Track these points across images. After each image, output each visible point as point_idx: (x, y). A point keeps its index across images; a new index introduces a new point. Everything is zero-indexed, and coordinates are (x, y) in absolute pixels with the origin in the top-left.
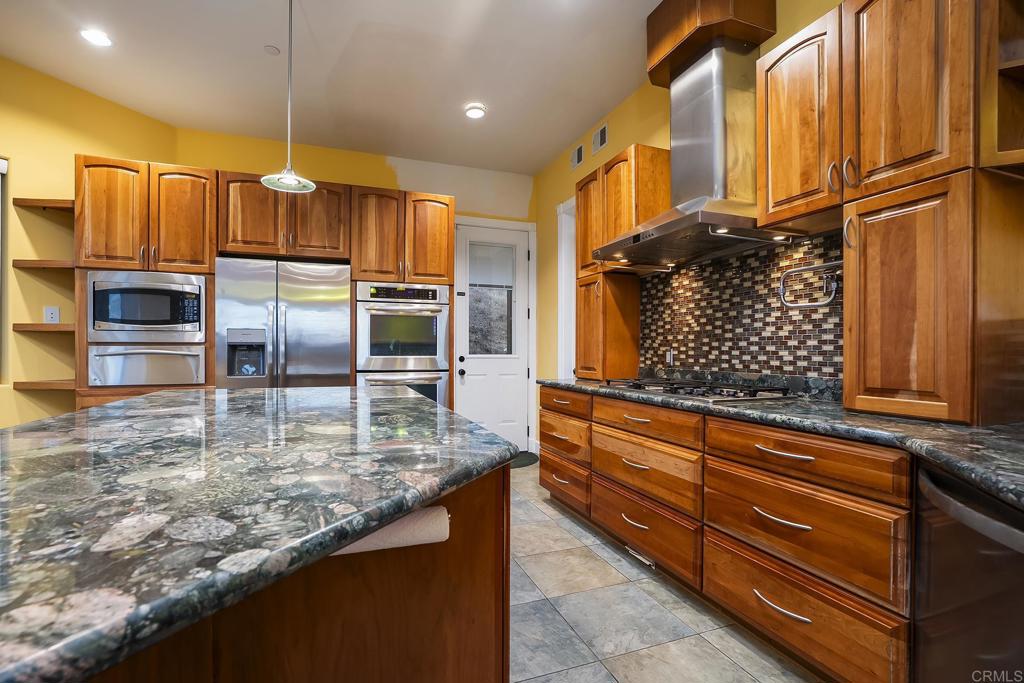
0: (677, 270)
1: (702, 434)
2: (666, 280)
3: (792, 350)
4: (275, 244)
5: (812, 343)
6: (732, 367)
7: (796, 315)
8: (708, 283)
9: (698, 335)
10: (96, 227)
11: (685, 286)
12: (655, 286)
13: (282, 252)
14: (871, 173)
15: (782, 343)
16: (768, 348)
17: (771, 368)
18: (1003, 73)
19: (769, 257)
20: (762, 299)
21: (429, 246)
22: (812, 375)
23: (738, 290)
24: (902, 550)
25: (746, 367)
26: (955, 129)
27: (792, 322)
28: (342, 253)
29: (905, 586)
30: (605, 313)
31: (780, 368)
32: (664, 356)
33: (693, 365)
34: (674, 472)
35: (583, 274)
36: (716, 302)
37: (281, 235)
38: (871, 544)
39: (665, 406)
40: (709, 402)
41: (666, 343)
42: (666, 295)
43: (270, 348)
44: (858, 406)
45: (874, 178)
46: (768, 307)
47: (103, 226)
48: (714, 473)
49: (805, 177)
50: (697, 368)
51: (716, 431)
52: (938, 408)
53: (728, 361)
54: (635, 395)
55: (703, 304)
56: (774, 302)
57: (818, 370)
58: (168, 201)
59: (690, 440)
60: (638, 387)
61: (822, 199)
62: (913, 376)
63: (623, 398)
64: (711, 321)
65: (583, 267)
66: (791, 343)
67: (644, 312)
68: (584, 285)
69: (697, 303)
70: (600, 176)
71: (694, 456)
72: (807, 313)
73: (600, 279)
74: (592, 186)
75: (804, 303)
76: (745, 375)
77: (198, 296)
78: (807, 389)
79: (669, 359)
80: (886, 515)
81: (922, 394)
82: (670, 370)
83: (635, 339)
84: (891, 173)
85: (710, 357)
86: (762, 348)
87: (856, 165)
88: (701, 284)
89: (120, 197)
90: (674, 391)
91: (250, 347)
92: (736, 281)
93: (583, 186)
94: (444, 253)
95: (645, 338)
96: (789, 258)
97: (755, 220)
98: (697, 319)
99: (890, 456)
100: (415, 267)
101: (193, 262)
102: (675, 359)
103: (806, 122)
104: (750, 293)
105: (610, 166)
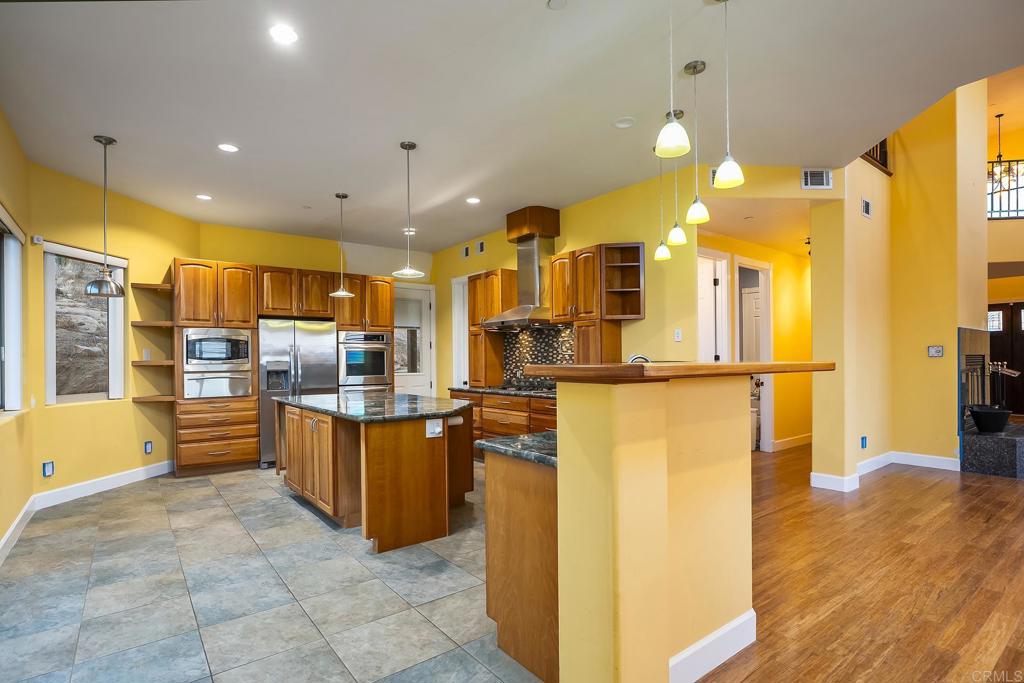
0: (521, 331)
1: (529, 405)
2: (517, 335)
4: (291, 309)
8: (536, 339)
10: (187, 301)
11: (525, 339)
12: (511, 337)
13: (295, 314)
18: (607, 292)
19: (559, 332)
20: (556, 349)
21: (380, 309)
23: (547, 344)
26: (597, 306)
28: (329, 313)
30: (486, 351)
32: (516, 373)
33: (529, 378)
34: (519, 422)
35: (473, 329)
36: (539, 348)
37: (294, 303)
39: (515, 395)
40: (532, 393)
41: (517, 366)
42: (516, 342)
43: (293, 372)
45: (581, 315)
46: (558, 353)
47: (192, 300)
48: (535, 419)
49: (564, 309)
50: (531, 379)
51: (534, 404)
54: (503, 392)
55: (533, 349)
56: (560, 351)
58: (229, 284)
59: (525, 408)
60: (504, 389)
61: (568, 318)
63: (498, 394)
64: (536, 357)
65: (473, 325)
67: (505, 350)
68: (473, 336)
69: (531, 348)
70: (483, 277)
71: (526, 415)
72: (570, 356)
73: (483, 334)
74: (478, 281)
75: (569, 352)
76: (550, 382)
77: (247, 342)
79: (518, 375)
82: (519, 380)
83: (502, 365)
84: (585, 315)
87: (576, 310)
88: (533, 339)
89: (201, 283)
90: (520, 389)
91: (278, 373)
92: (547, 340)
93: (473, 280)
94: (388, 313)
95: (507, 364)
96: (565, 332)
97: (549, 320)
98: (531, 355)
100: (372, 321)
101: (244, 322)
102: (521, 375)
103: (564, 289)
104: (551, 346)
105: (488, 275)
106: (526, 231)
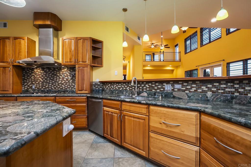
0: (36, 68)
2: (33, 69)
3: (64, 85)
5: (68, 84)
6: (52, 89)
7: (65, 79)
8: (45, 72)
9: (42, 82)
11: (38, 72)
12: (28, 70)
14: (79, 62)
15: (63, 84)
16: (60, 85)
17: (60, 88)
20: (58, 76)
22: (68, 89)
23: (53, 74)
24: (86, 108)
25: (55, 88)
26: (88, 60)
27: (64, 81)
29: (87, 112)
30: (13, 76)
31: (62, 88)
32: (32, 86)
33: (41, 89)
35: (2, 64)
36: (48, 76)
38: (83, 108)
41: (32, 84)
42: (32, 73)
44: (78, 93)
45: (80, 63)
46: (60, 78)
49: (70, 59)
50: (42, 89)
52: (87, 92)
53: (51, 87)
54: (35, 95)
55: (44, 76)
56: (61, 77)
57: (69, 88)
61: (73, 63)
62: (84, 88)
63: (31, 96)
64: (46, 79)
65: (1, 62)
66: (64, 84)
67: (24, 76)
68: (2, 67)
69: (42, 76)
72: (67, 79)
73: (11, 67)
74: (7, 40)
75: (66, 78)
76: (55, 90)
78: (67, 91)
79: (33, 87)
80: (85, 104)
81: (85, 90)
82: (34, 90)
83: (21, 83)
84: (82, 63)
85: (46, 87)
86: (59, 85)
87: (77, 60)
88: (44, 72)
92: (53, 72)
95: (24, 83)
96: (63, 70)
97: (61, 64)
98: (42, 79)
99: (85, 97)
102: (35, 87)
103: (70, 51)
104: (56, 75)
105: (16, 38)
106: (48, 23)
